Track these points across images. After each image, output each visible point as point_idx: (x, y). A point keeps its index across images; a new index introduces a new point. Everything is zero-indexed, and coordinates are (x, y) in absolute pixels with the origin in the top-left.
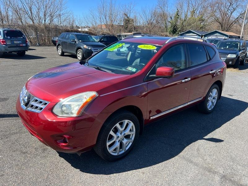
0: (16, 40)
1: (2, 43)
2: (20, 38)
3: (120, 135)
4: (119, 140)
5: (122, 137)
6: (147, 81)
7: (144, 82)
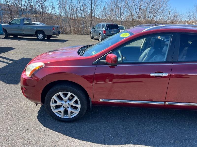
0: (113, 31)
1: (104, 33)
2: (116, 29)
3: (64, 103)
4: (63, 107)
5: (65, 105)
6: (97, 65)
7: (93, 65)
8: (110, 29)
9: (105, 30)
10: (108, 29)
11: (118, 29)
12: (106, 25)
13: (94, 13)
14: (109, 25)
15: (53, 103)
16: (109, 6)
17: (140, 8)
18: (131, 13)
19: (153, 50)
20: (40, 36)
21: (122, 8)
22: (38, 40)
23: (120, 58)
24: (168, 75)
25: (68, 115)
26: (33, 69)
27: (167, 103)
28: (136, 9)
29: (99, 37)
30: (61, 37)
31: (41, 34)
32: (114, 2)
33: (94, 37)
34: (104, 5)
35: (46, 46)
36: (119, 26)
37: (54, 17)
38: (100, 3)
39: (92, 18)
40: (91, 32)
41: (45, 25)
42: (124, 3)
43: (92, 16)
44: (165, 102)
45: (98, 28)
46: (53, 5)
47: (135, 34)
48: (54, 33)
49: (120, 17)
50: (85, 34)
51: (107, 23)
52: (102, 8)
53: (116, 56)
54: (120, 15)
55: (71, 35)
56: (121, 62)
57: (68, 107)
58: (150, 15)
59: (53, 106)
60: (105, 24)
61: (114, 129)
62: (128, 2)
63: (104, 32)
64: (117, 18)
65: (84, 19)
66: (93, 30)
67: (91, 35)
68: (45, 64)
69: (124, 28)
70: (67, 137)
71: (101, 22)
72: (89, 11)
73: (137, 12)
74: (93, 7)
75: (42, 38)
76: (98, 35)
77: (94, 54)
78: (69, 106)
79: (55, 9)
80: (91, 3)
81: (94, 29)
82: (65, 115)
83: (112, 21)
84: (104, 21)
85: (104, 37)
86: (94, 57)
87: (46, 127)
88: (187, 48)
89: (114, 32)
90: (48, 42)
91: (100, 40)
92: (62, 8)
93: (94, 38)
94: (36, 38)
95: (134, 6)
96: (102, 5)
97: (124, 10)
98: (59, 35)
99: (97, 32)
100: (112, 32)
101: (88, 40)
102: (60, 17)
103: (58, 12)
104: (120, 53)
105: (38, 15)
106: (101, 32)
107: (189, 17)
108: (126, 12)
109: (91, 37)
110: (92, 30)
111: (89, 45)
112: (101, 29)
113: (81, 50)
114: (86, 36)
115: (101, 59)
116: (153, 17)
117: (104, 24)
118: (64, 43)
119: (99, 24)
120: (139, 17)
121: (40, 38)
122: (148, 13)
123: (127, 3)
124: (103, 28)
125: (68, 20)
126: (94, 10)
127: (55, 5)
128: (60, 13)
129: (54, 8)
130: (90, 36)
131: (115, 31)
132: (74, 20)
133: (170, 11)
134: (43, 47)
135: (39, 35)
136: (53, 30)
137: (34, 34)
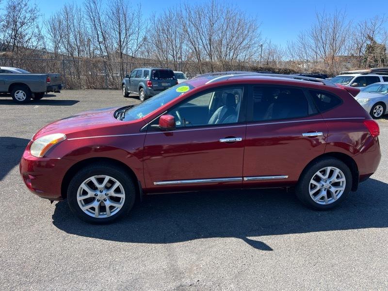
0: (165, 82)
2: (169, 79)
3: (99, 193)
4: (98, 200)
5: (101, 196)
6: (147, 132)
7: (141, 132)
8: (159, 79)
9: (150, 81)
10: (156, 78)
11: (173, 78)
12: (152, 71)
13: (126, 48)
14: (157, 71)
15: (80, 196)
16: (153, 36)
17: (210, 40)
18: (195, 48)
19: (226, 110)
20: (20, 95)
21: (178, 41)
22: (15, 102)
23: (180, 122)
24: (242, 140)
25: (105, 213)
26: (46, 144)
27: (245, 179)
28: (204, 42)
29: (140, 94)
30: (63, 95)
31: (21, 91)
32: (163, 30)
33: (129, 93)
34: (144, 33)
35: (36, 114)
36: (174, 72)
37: (45, 57)
38: (137, 29)
39: (121, 58)
40: (123, 84)
41: (28, 73)
42: (181, 31)
43: (121, 53)
44: (243, 177)
45: (136, 77)
46: (39, 31)
47: (196, 88)
48: (50, 89)
49: (176, 55)
50: (111, 89)
51: (153, 68)
52: (140, 39)
53: (173, 117)
54: (175, 52)
55: (84, 91)
56: (181, 126)
57: (105, 200)
58: (229, 51)
59: (81, 201)
60: (150, 69)
61: (176, 224)
62: (189, 30)
63: (149, 84)
64: (170, 57)
65: (106, 61)
66: (126, 81)
67: (124, 89)
68: (66, 135)
69: (185, 75)
70: (107, 241)
71: (140, 66)
72: (116, 45)
73: (206, 47)
74: (123, 36)
75: (25, 98)
76: (138, 89)
77: (140, 117)
78: (107, 198)
79: (45, 40)
80: (118, 31)
81: (129, 78)
82: (101, 213)
83: (161, 63)
84: (146, 63)
85: (149, 93)
86: (142, 121)
87: (71, 233)
88: (272, 105)
89: (167, 84)
90: (37, 106)
91: (142, 99)
92: (59, 39)
93: (129, 95)
94: (11, 98)
95: (198, 36)
96: (141, 33)
97: (181, 43)
98: (60, 92)
99: (136, 85)
100: (163, 84)
101: (118, 99)
102: (56, 55)
103: (50, 46)
104: (178, 114)
105: (10, 53)
106: (143, 84)
107: (292, 55)
108: (186, 47)
109: (124, 94)
110: (124, 81)
111: (129, 106)
112: (143, 79)
113: (118, 114)
114: (114, 92)
115: (152, 124)
116: (233, 55)
117: (147, 69)
118: (72, 106)
119: (137, 69)
120: (210, 55)
121: (19, 99)
122: (225, 49)
123: (187, 31)
124: (146, 77)
125: (75, 61)
126: (125, 43)
127: (44, 32)
128: (56, 48)
129: (43, 38)
130: (121, 91)
131: (168, 82)
132: (87, 62)
133: (262, 45)
134: (29, 115)
135: (18, 93)
136: (48, 83)
137: (7, 90)
